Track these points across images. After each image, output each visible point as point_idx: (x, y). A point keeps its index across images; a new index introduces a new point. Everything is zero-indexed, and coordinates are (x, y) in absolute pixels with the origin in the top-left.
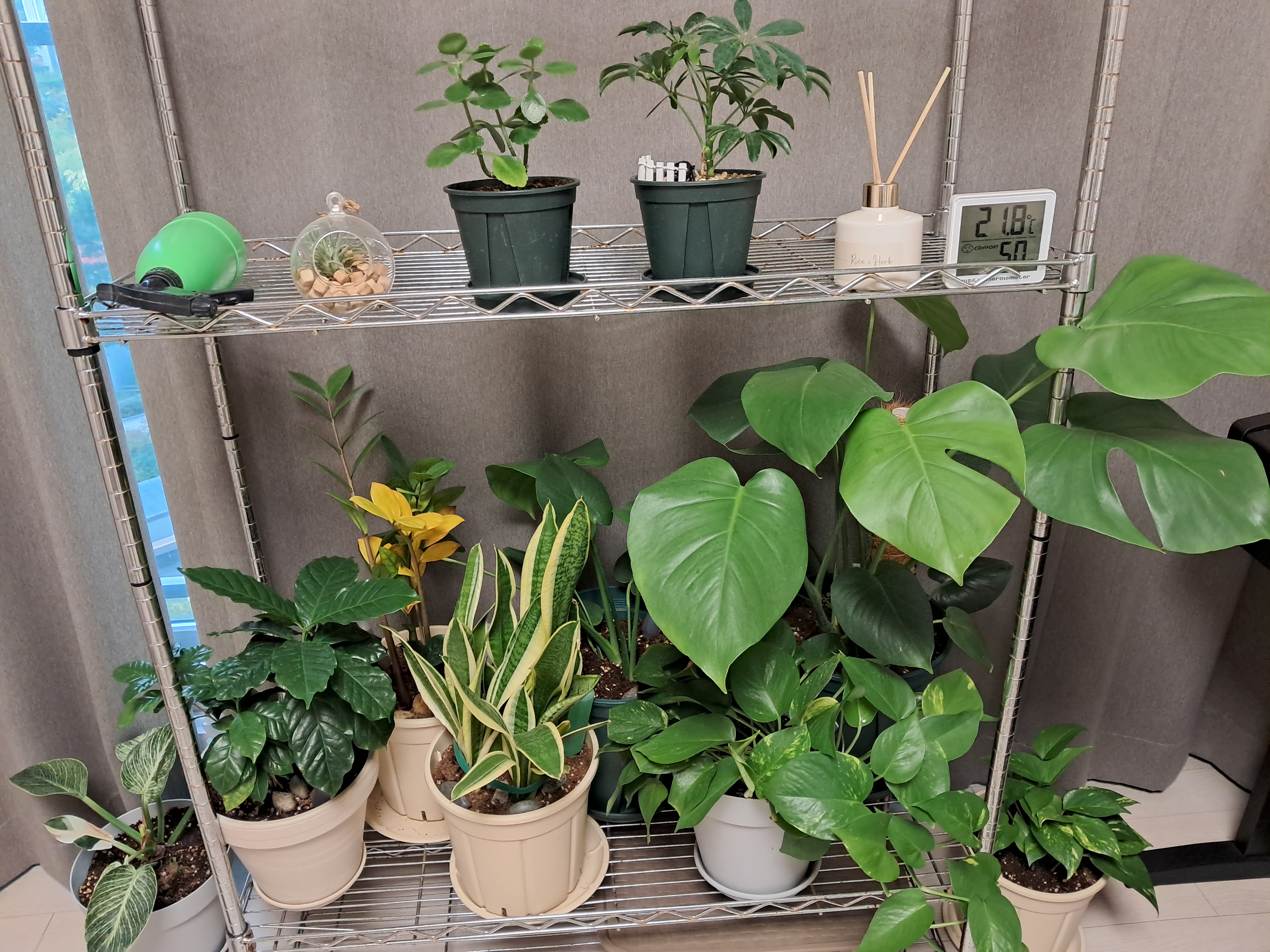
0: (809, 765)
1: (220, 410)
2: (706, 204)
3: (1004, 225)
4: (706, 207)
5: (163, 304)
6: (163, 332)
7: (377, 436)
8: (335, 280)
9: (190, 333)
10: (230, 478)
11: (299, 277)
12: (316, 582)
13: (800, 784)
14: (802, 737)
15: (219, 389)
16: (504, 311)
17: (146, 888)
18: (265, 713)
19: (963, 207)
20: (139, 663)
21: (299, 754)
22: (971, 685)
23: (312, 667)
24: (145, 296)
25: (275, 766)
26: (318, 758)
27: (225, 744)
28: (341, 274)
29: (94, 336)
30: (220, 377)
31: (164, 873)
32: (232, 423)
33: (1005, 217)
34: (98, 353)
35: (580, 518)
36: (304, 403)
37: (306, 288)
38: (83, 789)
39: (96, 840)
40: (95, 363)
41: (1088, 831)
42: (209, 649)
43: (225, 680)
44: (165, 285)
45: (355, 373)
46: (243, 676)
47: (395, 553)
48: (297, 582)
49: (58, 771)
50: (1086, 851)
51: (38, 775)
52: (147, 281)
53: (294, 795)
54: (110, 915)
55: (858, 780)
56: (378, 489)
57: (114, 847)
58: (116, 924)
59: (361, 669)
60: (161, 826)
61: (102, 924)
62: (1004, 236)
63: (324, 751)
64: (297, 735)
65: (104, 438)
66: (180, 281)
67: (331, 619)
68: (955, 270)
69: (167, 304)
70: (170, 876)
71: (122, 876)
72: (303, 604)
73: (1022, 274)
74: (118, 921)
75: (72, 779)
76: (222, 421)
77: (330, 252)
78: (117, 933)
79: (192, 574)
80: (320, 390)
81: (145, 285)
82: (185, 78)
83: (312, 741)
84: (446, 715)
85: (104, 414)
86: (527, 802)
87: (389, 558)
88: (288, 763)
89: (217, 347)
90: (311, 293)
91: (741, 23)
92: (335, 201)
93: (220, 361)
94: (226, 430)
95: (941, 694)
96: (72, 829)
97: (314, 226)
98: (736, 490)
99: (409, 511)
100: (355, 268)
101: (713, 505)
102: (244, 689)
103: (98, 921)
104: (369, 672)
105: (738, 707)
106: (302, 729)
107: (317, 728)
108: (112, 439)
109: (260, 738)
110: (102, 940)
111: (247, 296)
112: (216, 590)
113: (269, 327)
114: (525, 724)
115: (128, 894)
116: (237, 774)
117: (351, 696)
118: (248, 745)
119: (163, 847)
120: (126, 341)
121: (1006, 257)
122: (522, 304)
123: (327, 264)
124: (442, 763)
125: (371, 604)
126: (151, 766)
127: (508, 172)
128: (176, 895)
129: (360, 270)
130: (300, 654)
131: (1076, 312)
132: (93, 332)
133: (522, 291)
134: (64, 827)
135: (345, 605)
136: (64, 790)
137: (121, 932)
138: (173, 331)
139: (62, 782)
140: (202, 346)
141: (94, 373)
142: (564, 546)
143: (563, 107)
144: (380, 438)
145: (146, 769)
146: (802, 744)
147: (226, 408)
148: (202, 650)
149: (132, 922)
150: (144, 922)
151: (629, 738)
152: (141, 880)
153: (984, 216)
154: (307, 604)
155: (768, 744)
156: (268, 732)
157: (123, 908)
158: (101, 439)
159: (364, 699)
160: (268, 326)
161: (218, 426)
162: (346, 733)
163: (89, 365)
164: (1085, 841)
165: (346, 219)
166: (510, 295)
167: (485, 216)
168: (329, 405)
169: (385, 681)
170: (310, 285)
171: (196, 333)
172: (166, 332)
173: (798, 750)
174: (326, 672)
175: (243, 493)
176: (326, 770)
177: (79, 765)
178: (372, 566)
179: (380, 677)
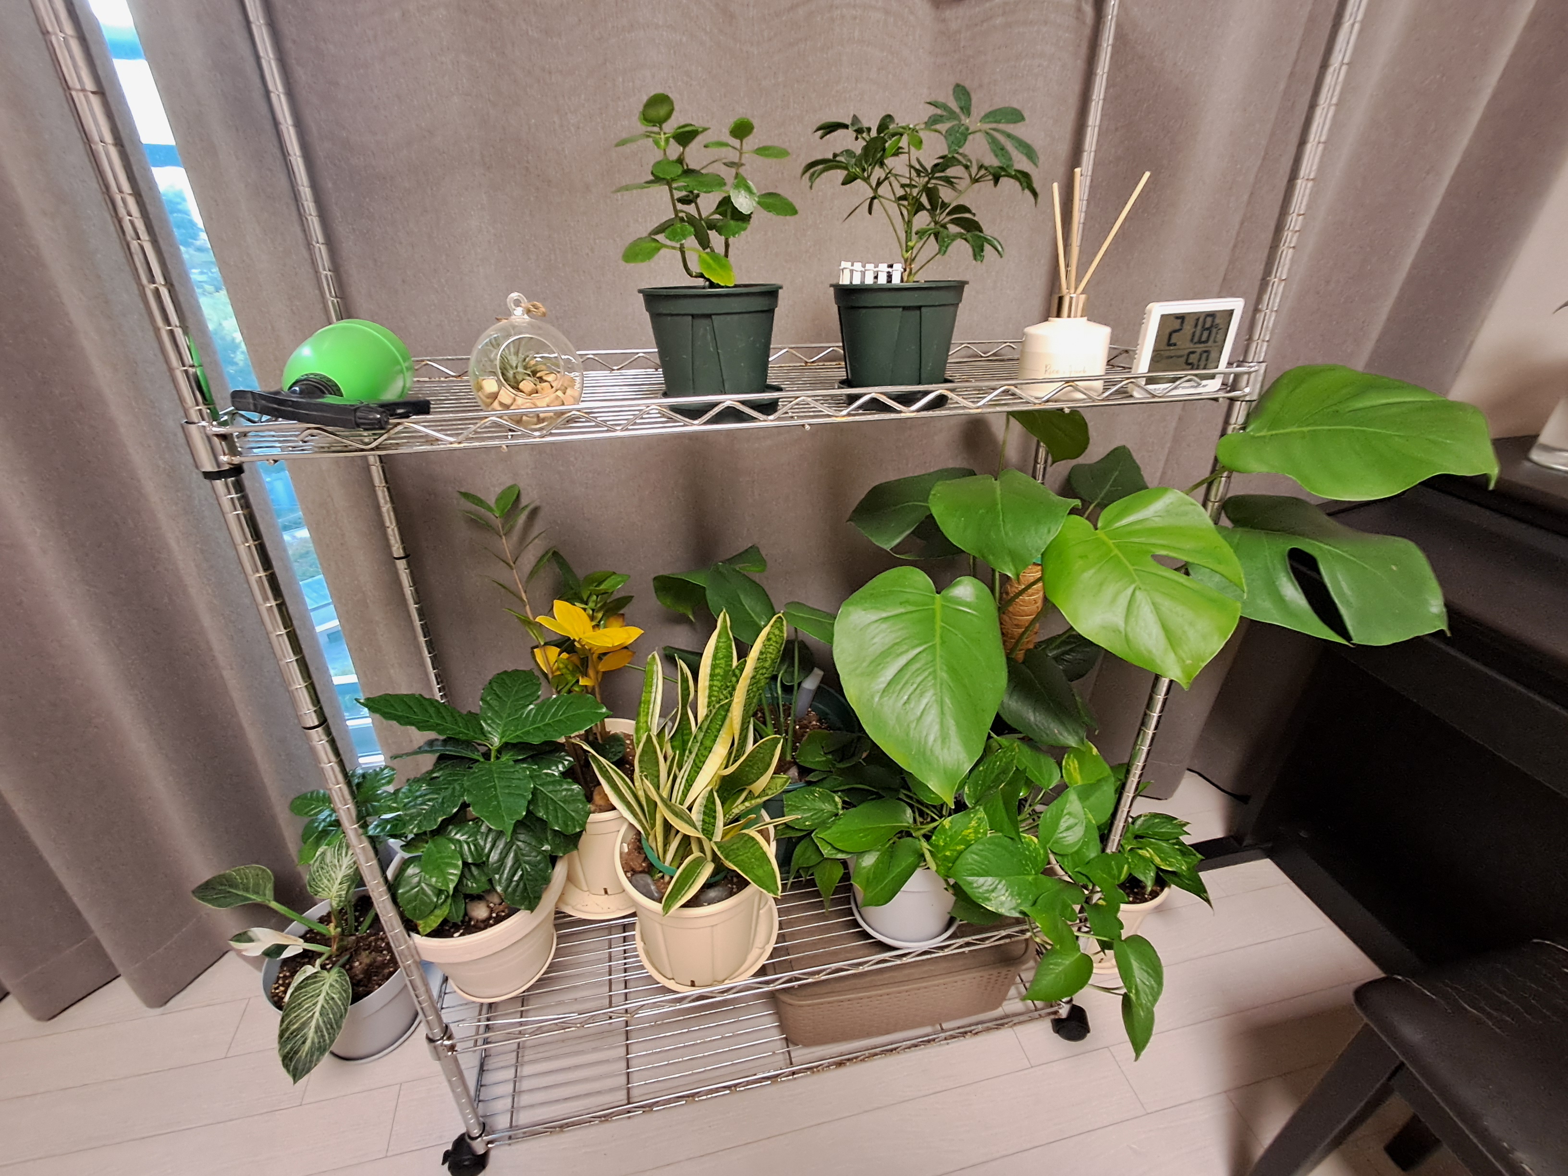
0: (992, 847)
1: (390, 531)
2: (919, 308)
3: (1194, 333)
4: (918, 312)
5: (320, 414)
6: (322, 450)
7: (547, 553)
8: (522, 391)
9: (356, 451)
10: (403, 594)
11: (480, 388)
12: (500, 698)
13: (986, 865)
14: (979, 819)
15: (388, 511)
16: (709, 422)
17: (340, 993)
18: (458, 836)
19: (1162, 316)
20: (318, 793)
21: (497, 876)
22: (1095, 751)
23: (507, 791)
24: (295, 404)
25: (469, 883)
26: (516, 878)
27: (417, 870)
28: (527, 385)
29: (235, 455)
30: (388, 499)
31: (357, 964)
32: (403, 542)
33: (1196, 325)
34: (243, 475)
35: (777, 632)
36: (472, 519)
37: (489, 401)
38: (269, 892)
39: (285, 947)
40: (239, 487)
41: (1158, 851)
42: (393, 769)
43: (415, 810)
44: (320, 393)
45: (522, 491)
46: (433, 806)
47: (572, 662)
48: (482, 699)
49: (241, 878)
50: (1158, 869)
51: (222, 885)
52: (297, 389)
53: (488, 901)
54: (304, 1025)
55: (1035, 858)
56: (560, 606)
57: (305, 950)
58: (311, 1033)
59: (554, 783)
60: (350, 916)
61: (296, 1036)
62: (1192, 345)
63: (522, 870)
64: (494, 857)
65: (258, 571)
66: (339, 390)
67: (521, 737)
68: (1144, 379)
69: (325, 414)
70: (363, 965)
71: (315, 983)
72: (489, 722)
73: (1204, 382)
74: (313, 1030)
75: (257, 885)
76: (392, 541)
77: (513, 360)
78: (313, 1043)
79: (373, 705)
80: (490, 509)
81: (294, 392)
82: (330, 185)
83: (510, 861)
84: (635, 815)
85: (255, 546)
86: (716, 889)
87: (566, 667)
88: (484, 879)
89: (383, 467)
90: (496, 405)
91: (962, 108)
92: (517, 303)
93: (386, 482)
94: (397, 550)
95: (1076, 762)
96: (259, 940)
97: (492, 332)
98: (934, 598)
99: (589, 624)
100: (541, 379)
101: (915, 615)
102: (435, 820)
103: (292, 1034)
104: (561, 785)
105: (909, 789)
106: (498, 851)
107: (514, 847)
108: (267, 573)
109: (455, 866)
110: (296, 1053)
111: (421, 407)
112: (398, 719)
113: (451, 443)
114: (712, 821)
115: (321, 1000)
116: (432, 901)
117: (547, 813)
118: (443, 875)
119: (354, 938)
120: (276, 461)
121: (1190, 367)
122: (731, 414)
123: (510, 374)
124: (629, 853)
125: (560, 721)
126: (338, 872)
127: (715, 269)
128: (370, 985)
129: (546, 381)
130: (493, 777)
131: (1241, 420)
132: (233, 451)
133: (729, 400)
134: (251, 940)
135: (534, 722)
136: (250, 899)
137: (316, 1040)
138: (333, 449)
139: (247, 890)
140: (367, 468)
141: (239, 499)
142: (758, 659)
143: (770, 200)
144: (550, 554)
145: (333, 874)
146: (979, 825)
147: (396, 529)
148: (386, 771)
149: (327, 1029)
150: (339, 1027)
151: (807, 823)
152: (334, 983)
153: (1177, 324)
154: (494, 722)
155: (947, 827)
156: (462, 855)
157: (317, 1014)
158: (254, 573)
159: (560, 815)
160: (448, 441)
161: (388, 546)
162: (543, 849)
163: (233, 491)
164: (1157, 860)
165: (529, 323)
166: (716, 404)
167: (690, 318)
168: (498, 523)
169: (578, 793)
170: (494, 396)
171: (363, 450)
172: (326, 450)
173: (976, 832)
174: (524, 797)
175: (418, 609)
176: (525, 888)
177: (264, 870)
178: (550, 676)
179: (573, 790)
